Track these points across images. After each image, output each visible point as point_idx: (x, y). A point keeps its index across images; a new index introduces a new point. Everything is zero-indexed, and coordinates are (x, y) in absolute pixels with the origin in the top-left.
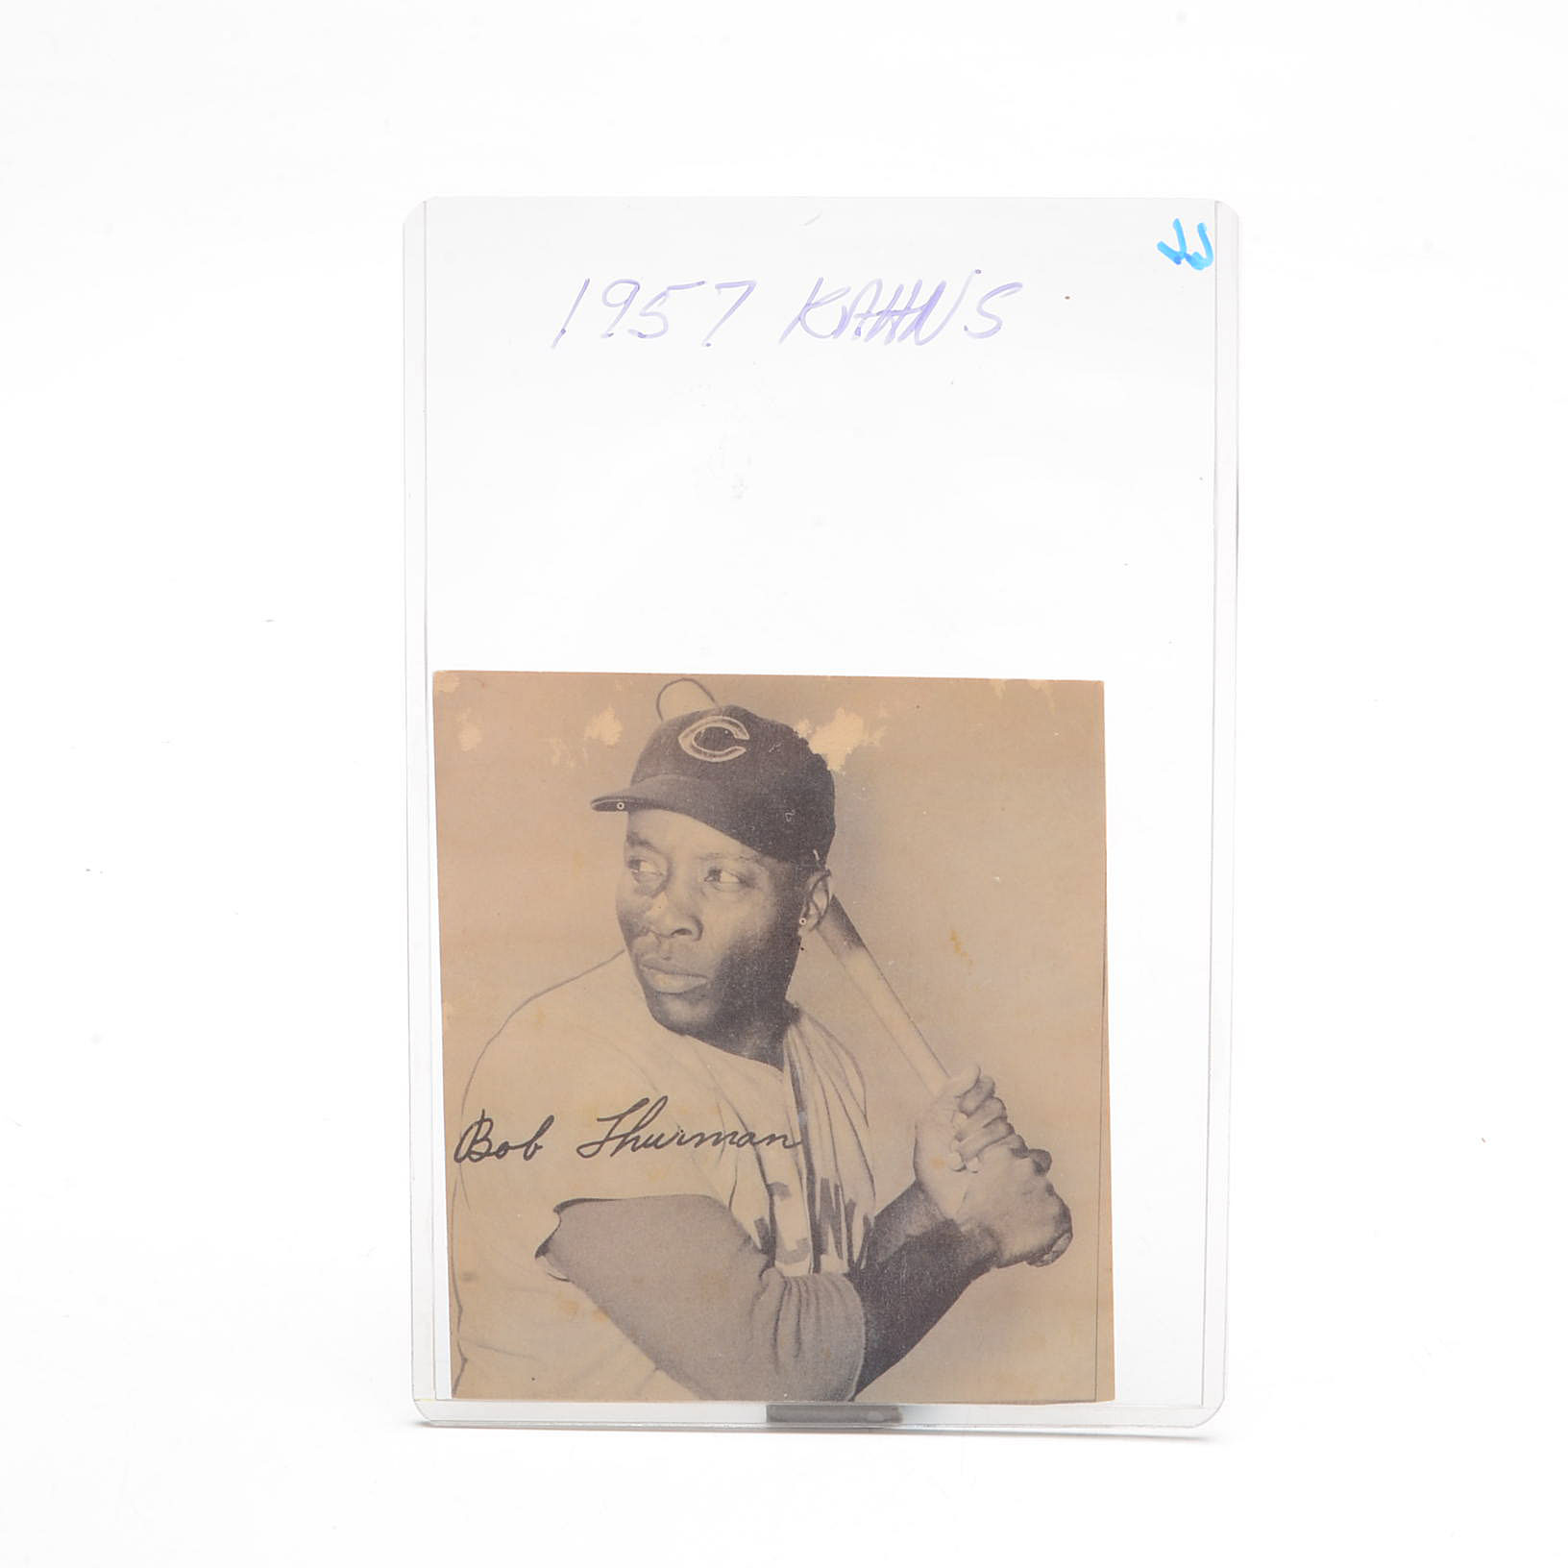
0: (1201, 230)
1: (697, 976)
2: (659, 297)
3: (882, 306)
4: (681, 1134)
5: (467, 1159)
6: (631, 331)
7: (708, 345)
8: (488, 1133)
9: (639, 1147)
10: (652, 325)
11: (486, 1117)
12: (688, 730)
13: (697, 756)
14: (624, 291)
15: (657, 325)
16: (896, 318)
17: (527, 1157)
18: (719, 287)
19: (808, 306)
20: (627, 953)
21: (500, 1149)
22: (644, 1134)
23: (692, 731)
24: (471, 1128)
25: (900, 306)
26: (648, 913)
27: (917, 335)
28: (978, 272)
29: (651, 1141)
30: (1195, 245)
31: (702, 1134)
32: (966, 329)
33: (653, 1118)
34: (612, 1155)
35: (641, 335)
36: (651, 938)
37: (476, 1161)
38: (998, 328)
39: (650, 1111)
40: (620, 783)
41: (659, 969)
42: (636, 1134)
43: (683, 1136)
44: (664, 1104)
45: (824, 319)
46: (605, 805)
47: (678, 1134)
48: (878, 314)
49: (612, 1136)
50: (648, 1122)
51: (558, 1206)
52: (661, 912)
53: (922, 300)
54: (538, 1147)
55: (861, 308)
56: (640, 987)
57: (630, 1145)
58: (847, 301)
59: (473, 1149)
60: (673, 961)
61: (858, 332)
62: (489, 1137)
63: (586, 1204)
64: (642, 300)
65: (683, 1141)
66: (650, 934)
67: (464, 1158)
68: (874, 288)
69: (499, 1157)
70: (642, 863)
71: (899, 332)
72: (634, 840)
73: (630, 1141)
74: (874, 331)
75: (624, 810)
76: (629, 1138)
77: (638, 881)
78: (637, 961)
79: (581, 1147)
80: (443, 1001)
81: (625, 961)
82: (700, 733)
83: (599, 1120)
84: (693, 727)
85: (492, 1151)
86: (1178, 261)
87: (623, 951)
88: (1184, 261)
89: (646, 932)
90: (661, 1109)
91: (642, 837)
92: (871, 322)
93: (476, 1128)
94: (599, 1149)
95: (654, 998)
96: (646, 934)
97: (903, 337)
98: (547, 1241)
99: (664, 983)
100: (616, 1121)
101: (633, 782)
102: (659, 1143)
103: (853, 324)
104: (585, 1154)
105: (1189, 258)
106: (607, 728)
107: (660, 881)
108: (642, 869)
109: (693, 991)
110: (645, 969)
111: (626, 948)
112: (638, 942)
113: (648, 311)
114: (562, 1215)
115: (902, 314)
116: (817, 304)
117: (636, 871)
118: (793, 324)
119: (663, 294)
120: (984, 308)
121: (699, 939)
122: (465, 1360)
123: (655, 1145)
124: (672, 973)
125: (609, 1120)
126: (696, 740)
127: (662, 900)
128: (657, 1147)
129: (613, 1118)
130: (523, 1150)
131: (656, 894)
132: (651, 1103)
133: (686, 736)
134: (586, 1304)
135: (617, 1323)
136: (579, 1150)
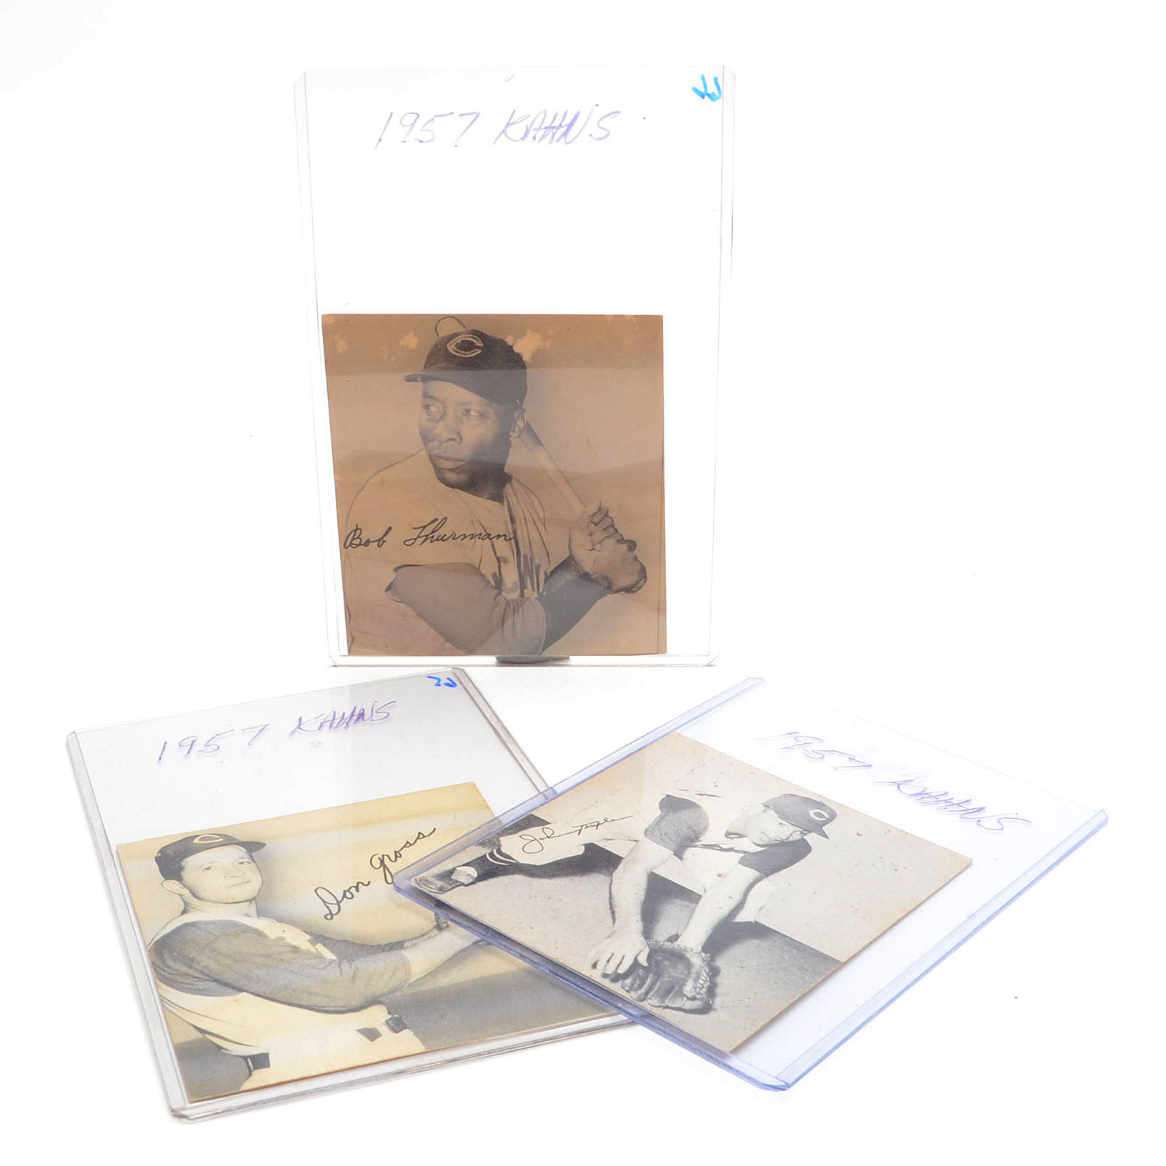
0: (715, 79)
1: (460, 460)
2: (429, 121)
3: (547, 124)
6: (416, 140)
7: (456, 146)
8: (360, 535)
9: (434, 541)
10: (425, 136)
11: (359, 527)
12: (452, 341)
13: (456, 354)
14: (412, 118)
15: (428, 136)
16: (554, 130)
17: (380, 546)
18: (461, 115)
19: (508, 125)
21: (366, 542)
22: (436, 535)
23: (454, 342)
24: (351, 532)
25: (556, 124)
26: (435, 431)
27: (565, 139)
28: (597, 106)
29: (441, 537)
30: (712, 88)
31: (465, 534)
32: (591, 135)
33: (440, 527)
34: (421, 545)
35: (421, 142)
36: (436, 443)
37: (354, 548)
38: (608, 134)
39: (439, 524)
41: (440, 458)
42: (431, 536)
43: (455, 536)
44: (445, 520)
45: (517, 131)
46: (412, 379)
47: (452, 534)
48: (545, 128)
50: (438, 530)
53: (568, 120)
55: (536, 125)
56: (431, 466)
58: (528, 122)
59: (354, 542)
60: (447, 454)
61: (534, 138)
62: (361, 537)
63: (409, 567)
64: (421, 122)
65: (456, 538)
66: (436, 441)
67: (349, 546)
68: (543, 114)
69: (366, 546)
70: (431, 407)
71: (556, 137)
72: (426, 395)
73: (429, 539)
74: (543, 137)
75: (421, 381)
76: (429, 537)
77: (429, 415)
78: (429, 454)
79: (405, 541)
81: (424, 453)
82: (458, 343)
83: (414, 528)
84: (455, 340)
85: (362, 543)
86: (703, 97)
87: (423, 449)
88: (706, 97)
90: (444, 523)
91: (430, 394)
92: (541, 133)
93: (353, 532)
94: (414, 542)
95: (439, 471)
96: (434, 441)
97: (559, 139)
98: (391, 584)
99: (444, 464)
100: (422, 529)
101: (425, 367)
103: (532, 134)
104: (407, 544)
105: (709, 95)
107: (440, 415)
108: (431, 410)
109: (458, 468)
110: (434, 458)
112: (430, 444)
114: (397, 572)
115: (557, 128)
116: (512, 124)
118: (500, 134)
119: (432, 119)
120: (600, 124)
121: (460, 442)
122: (353, 638)
123: (442, 539)
124: (447, 459)
125: (419, 528)
126: (456, 346)
127: (441, 424)
128: (443, 541)
129: (421, 527)
130: (377, 543)
131: (438, 422)
132: (439, 521)
133: (451, 344)
134: (411, 612)
135: (426, 621)
136: (404, 543)
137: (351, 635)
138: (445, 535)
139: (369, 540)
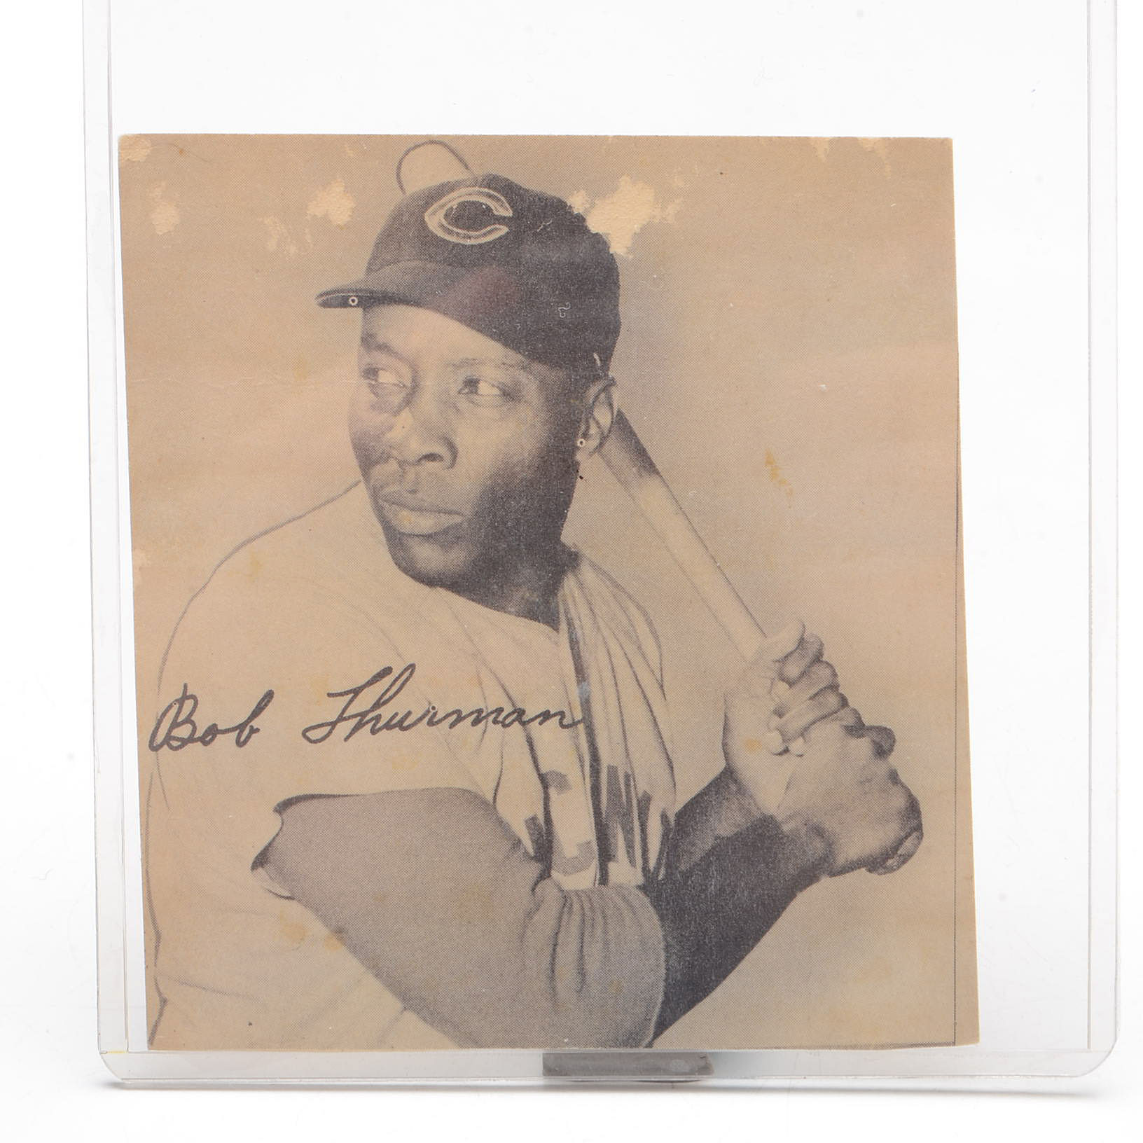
1: (450, 513)
4: (433, 711)
5: (166, 746)
8: (191, 714)
9: (380, 729)
11: (188, 694)
12: (435, 206)
13: (448, 238)
17: (240, 744)
20: (362, 486)
21: (207, 733)
22: (386, 712)
23: (443, 206)
24: (170, 707)
26: (389, 435)
29: (395, 721)
31: (458, 712)
33: (397, 692)
34: (346, 739)
36: (393, 466)
37: (177, 748)
39: (392, 685)
40: (353, 273)
41: (403, 505)
42: (376, 713)
43: (435, 714)
44: (411, 674)
46: (335, 300)
47: (428, 711)
49: (345, 715)
50: (391, 698)
51: (278, 805)
52: (405, 433)
54: (254, 731)
56: (379, 527)
57: (369, 726)
59: (173, 734)
60: (419, 495)
62: (193, 718)
63: (315, 802)
65: (435, 720)
66: (392, 461)
67: (161, 746)
69: (206, 743)
70: (381, 372)
73: (367, 722)
75: (358, 306)
76: (368, 718)
77: (376, 394)
78: (375, 495)
79: (307, 730)
81: (361, 494)
82: (452, 208)
83: (329, 695)
84: (445, 200)
85: (196, 736)
87: (359, 482)
89: (385, 458)
90: (407, 680)
91: (381, 339)
93: (176, 707)
94: (330, 732)
95: (396, 540)
96: (386, 461)
98: (266, 849)
99: (410, 522)
100: (351, 695)
101: (369, 270)
102: (405, 724)
104: (313, 738)
106: (337, 204)
107: (403, 395)
108: (380, 381)
109: (445, 532)
110: (386, 505)
111: (362, 478)
112: (378, 471)
114: (284, 816)
117: (373, 383)
121: (452, 465)
122: (163, 1001)
123: (400, 725)
124: (417, 508)
125: (342, 695)
126: (447, 217)
127: (406, 418)
128: (402, 729)
129: (347, 693)
130: (236, 734)
131: (396, 412)
132: (395, 674)
133: (434, 213)
134: (318, 928)
135: (355, 952)
136: (305, 733)
137: (158, 991)
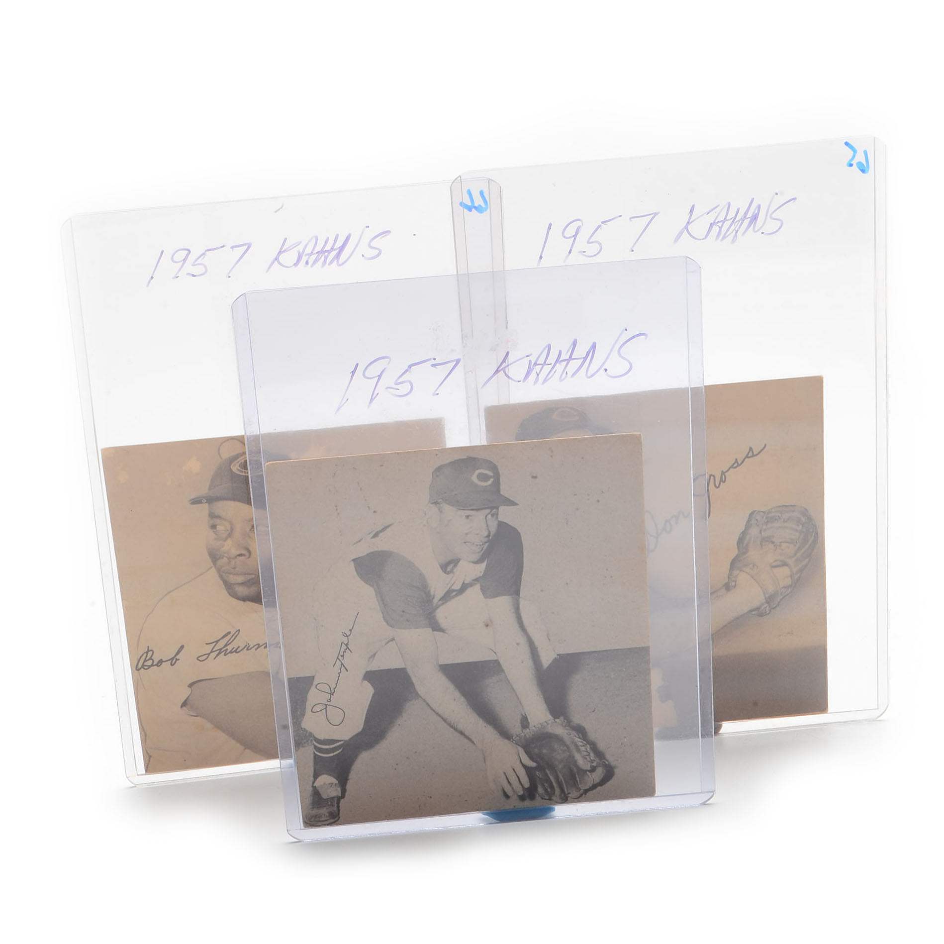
0: (482, 193)
1: (250, 574)
2: (200, 256)
3: (318, 249)
4: (248, 646)
5: (142, 669)
6: (188, 274)
7: (229, 277)
8: (152, 656)
9: (228, 654)
10: (198, 270)
11: (150, 649)
12: (236, 461)
13: (241, 474)
14: (182, 255)
15: (201, 269)
16: (326, 254)
17: (172, 665)
18: (232, 248)
19: (280, 252)
20: (213, 568)
21: (158, 663)
22: (229, 648)
23: (238, 462)
24: (143, 655)
25: (328, 248)
26: (223, 549)
27: (338, 261)
28: (368, 227)
29: (234, 649)
30: (478, 201)
31: (259, 644)
32: (363, 256)
33: (233, 640)
34: (215, 658)
35: (193, 276)
36: (225, 560)
37: (146, 669)
38: (380, 253)
39: (232, 637)
41: (230, 573)
42: (225, 649)
43: (249, 647)
44: (238, 633)
45: (289, 258)
46: (196, 501)
47: (246, 645)
48: (317, 253)
49: (213, 650)
50: (232, 642)
51: (190, 684)
52: (229, 547)
53: (339, 244)
54: (177, 660)
55: (308, 251)
56: (221, 582)
57: (223, 653)
58: (300, 248)
59: (145, 664)
60: (237, 569)
61: (307, 263)
62: (152, 658)
63: (204, 682)
64: (192, 258)
65: (249, 648)
66: (225, 558)
67: (141, 668)
68: (314, 240)
69: (158, 666)
70: (218, 526)
71: (328, 260)
72: (212, 516)
73: (222, 652)
74: (316, 261)
75: (206, 503)
76: (223, 650)
77: (217, 535)
78: (219, 571)
79: (199, 657)
80: (122, 600)
81: (213, 571)
82: (242, 463)
83: (207, 644)
84: (238, 460)
85: (154, 664)
86: (470, 210)
87: (211, 568)
88: (473, 209)
89: (221, 557)
90: (236, 636)
91: (216, 514)
92: (314, 257)
93: (145, 655)
94: (208, 657)
95: (229, 587)
96: (222, 558)
97: (331, 263)
98: (186, 700)
99: (233, 579)
100: (215, 644)
101: (210, 489)
102: (238, 651)
103: (304, 259)
104: (201, 660)
105: (475, 208)
106: (194, 465)
107: (228, 533)
108: (218, 529)
109: (249, 581)
110: (224, 574)
111: (212, 565)
112: (219, 563)
113: (196, 263)
114: (192, 688)
115: (329, 252)
116: (284, 251)
117: (215, 530)
118: (272, 263)
119: (204, 254)
120: (372, 244)
121: (249, 557)
122: (150, 757)
123: (236, 652)
124: (237, 574)
125: (211, 643)
126: (240, 466)
127: (229, 542)
128: (236, 653)
129: (214, 642)
130: (170, 662)
131: (226, 540)
132: (232, 633)
133: (235, 465)
134: (209, 725)
135: (224, 731)
136: (197, 659)
137: (148, 753)
138: (239, 647)
139: (161, 659)
